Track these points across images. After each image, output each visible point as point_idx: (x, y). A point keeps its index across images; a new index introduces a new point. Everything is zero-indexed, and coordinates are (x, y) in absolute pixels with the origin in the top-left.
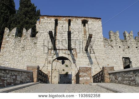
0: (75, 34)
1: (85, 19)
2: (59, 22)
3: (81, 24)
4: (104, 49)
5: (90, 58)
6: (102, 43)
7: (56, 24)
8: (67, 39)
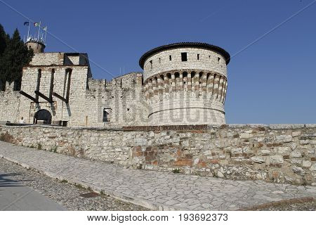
0: (57, 85)
1: (70, 67)
2: (42, 72)
3: (64, 73)
4: (85, 100)
5: (68, 109)
6: (85, 94)
7: (40, 75)
8: (49, 91)
